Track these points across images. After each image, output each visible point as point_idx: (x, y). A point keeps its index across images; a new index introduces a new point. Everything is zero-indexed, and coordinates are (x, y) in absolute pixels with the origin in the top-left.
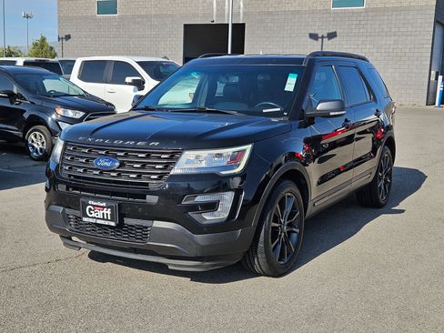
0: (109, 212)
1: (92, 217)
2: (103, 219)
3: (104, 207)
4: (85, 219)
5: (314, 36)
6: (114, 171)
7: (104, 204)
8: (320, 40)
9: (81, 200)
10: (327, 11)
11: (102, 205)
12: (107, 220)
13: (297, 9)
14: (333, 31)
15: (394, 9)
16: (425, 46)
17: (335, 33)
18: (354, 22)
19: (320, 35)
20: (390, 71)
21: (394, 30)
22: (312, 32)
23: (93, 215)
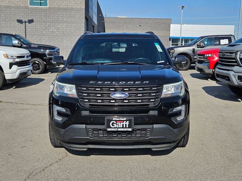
0: (128, 123)
1: (115, 128)
2: (123, 127)
3: (124, 121)
4: (109, 130)
5: (20, 21)
6: (126, 99)
7: (125, 119)
8: (24, 23)
9: (107, 118)
10: (27, 7)
11: (123, 119)
12: (126, 127)
13: (8, 5)
14: (31, 19)
15: (64, 9)
16: (81, 29)
17: (33, 20)
18: (43, 15)
19: (24, 21)
20: (64, 41)
21: (65, 20)
22: (19, 19)
23: (115, 126)
